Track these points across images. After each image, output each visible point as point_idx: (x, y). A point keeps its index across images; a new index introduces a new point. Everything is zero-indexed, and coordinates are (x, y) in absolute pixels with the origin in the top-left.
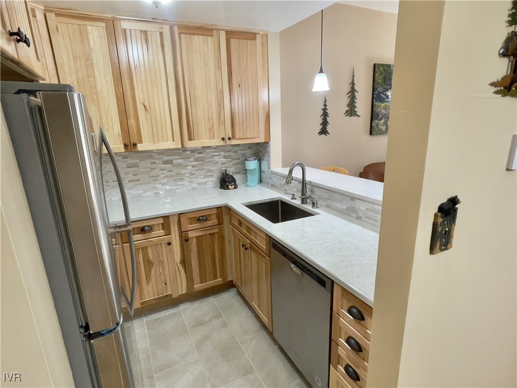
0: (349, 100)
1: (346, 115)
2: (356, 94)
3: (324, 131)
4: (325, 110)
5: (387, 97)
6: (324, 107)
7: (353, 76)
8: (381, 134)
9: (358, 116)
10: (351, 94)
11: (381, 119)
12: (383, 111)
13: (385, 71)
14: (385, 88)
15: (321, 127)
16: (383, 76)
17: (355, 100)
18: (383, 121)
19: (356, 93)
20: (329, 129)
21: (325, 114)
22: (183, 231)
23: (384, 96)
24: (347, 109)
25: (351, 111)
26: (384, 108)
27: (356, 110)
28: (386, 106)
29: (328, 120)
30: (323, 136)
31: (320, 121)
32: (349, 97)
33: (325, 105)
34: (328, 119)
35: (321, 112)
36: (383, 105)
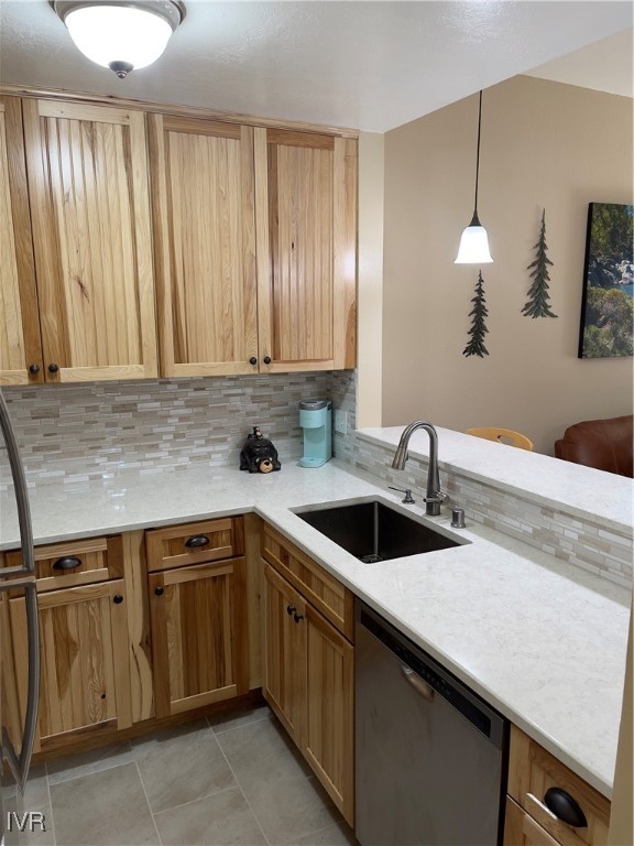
0: (532, 280)
1: (525, 312)
2: (549, 268)
3: (475, 348)
4: (479, 300)
5: (619, 275)
6: (476, 295)
7: (543, 230)
8: (602, 356)
9: (552, 316)
10: (535, 268)
11: (604, 323)
12: (609, 307)
13: (614, 218)
14: (613, 257)
15: (470, 338)
16: (609, 229)
17: (546, 281)
18: (607, 328)
19: (548, 266)
20: (487, 341)
21: (479, 311)
22: (151, 569)
23: (611, 274)
24: (528, 299)
25: (538, 304)
26: (611, 300)
27: (548, 302)
28: (615, 294)
29: (485, 323)
30: (475, 357)
31: (468, 323)
32: (532, 275)
33: (480, 291)
34: (487, 322)
35: (471, 306)
36: (608, 292)
